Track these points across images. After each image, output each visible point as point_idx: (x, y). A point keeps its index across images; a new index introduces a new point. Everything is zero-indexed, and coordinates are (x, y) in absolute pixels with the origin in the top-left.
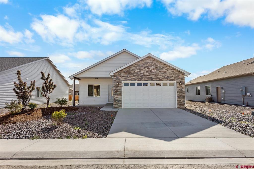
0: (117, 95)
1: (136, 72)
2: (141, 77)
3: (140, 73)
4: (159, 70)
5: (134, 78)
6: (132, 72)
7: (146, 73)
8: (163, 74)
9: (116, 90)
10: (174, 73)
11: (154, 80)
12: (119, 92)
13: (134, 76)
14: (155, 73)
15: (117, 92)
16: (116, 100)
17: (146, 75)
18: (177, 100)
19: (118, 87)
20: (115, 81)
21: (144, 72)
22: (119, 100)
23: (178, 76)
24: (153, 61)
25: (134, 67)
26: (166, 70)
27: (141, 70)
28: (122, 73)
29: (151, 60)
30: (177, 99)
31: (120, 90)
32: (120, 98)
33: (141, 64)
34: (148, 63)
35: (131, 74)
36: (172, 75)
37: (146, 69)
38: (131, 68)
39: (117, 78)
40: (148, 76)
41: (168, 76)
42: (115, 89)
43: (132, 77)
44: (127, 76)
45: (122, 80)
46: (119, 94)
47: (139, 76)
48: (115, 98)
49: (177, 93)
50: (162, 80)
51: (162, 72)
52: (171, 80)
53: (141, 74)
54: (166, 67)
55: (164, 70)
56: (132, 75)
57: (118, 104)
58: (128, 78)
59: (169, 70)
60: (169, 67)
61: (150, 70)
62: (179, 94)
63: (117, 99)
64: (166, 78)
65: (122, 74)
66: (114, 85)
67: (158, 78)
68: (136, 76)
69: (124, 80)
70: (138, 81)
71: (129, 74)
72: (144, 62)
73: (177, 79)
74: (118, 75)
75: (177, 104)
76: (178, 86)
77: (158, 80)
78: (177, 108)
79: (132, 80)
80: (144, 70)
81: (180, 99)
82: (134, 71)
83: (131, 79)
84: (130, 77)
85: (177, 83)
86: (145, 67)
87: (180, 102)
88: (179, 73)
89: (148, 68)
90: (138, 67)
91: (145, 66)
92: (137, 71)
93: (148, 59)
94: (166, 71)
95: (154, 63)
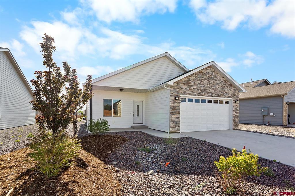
0: (175, 114)
1: (196, 84)
2: (201, 91)
3: (200, 85)
4: (218, 84)
5: (194, 92)
6: (192, 83)
7: (207, 87)
8: (222, 89)
9: (173, 108)
10: (231, 89)
11: (214, 96)
12: (177, 110)
13: (194, 89)
14: (214, 87)
15: (175, 111)
16: (173, 122)
17: (206, 89)
18: (233, 121)
19: (176, 103)
20: (172, 94)
21: (205, 85)
22: (177, 121)
23: (234, 93)
24: (214, 72)
25: (194, 77)
26: (225, 84)
27: (201, 81)
28: (181, 83)
29: (212, 70)
30: (233, 119)
31: (178, 108)
32: (178, 119)
33: (201, 73)
34: (209, 73)
35: (191, 86)
36: (229, 91)
37: (206, 81)
38: (191, 78)
39: (175, 90)
40: (208, 91)
41: (226, 93)
42: (172, 106)
43: (191, 90)
44: (186, 89)
45: (180, 94)
46: (177, 113)
47: (199, 90)
48: (172, 118)
49: (233, 112)
50: (221, 96)
51: (221, 87)
52: (228, 98)
53: (201, 87)
54: (225, 81)
55: (223, 84)
56: (192, 88)
57: (175, 128)
58: (187, 92)
59: (227, 85)
60: (227, 82)
61: (210, 82)
62: (235, 114)
63: (175, 120)
64: (224, 94)
65: (180, 86)
66: (171, 100)
67: (217, 94)
68: (196, 89)
69: (183, 94)
70: (198, 96)
71: (189, 85)
72: (205, 72)
73: (233, 97)
74: (176, 86)
75: (233, 125)
76: (234, 104)
77: (217, 97)
78: (232, 129)
79: (192, 95)
80: (204, 82)
81: (235, 119)
82: (194, 83)
83: (190, 92)
84: (190, 89)
85: (233, 101)
86: (206, 79)
87: (235, 123)
88: (235, 90)
89: (208, 81)
90: (198, 77)
91: (205, 77)
92: (197, 82)
93: (209, 68)
94: (225, 86)
95: (214, 75)
